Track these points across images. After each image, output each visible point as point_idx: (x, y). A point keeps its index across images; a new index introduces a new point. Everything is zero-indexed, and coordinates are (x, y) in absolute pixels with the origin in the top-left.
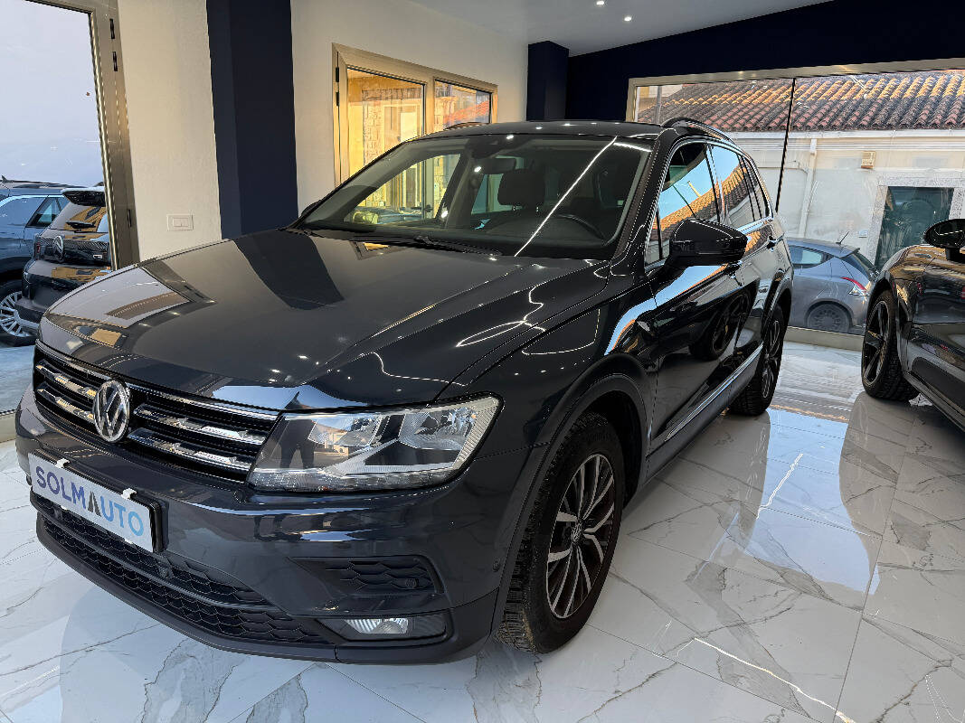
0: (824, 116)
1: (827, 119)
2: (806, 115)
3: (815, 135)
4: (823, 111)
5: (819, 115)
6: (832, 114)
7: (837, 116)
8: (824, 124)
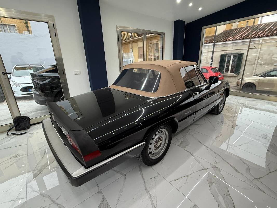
0: (265, 33)
1: (266, 34)
2: (259, 34)
3: (261, 39)
4: (264, 32)
5: (263, 33)
6: (267, 32)
7: (269, 33)
8: (264, 35)
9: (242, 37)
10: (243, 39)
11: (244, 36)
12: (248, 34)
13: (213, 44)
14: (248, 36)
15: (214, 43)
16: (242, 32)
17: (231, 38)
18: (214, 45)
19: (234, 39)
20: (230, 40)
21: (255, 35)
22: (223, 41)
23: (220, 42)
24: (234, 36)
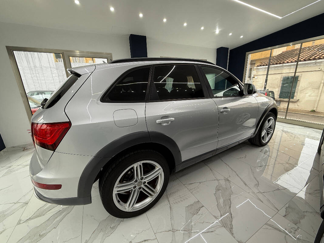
9: (304, 58)
10: (305, 60)
11: (306, 57)
12: (311, 55)
13: (267, 66)
14: (311, 57)
15: (269, 65)
16: (304, 52)
17: (290, 60)
18: (268, 68)
19: (294, 61)
20: (288, 62)
21: (321, 56)
22: (280, 63)
23: (277, 64)
24: (294, 57)
